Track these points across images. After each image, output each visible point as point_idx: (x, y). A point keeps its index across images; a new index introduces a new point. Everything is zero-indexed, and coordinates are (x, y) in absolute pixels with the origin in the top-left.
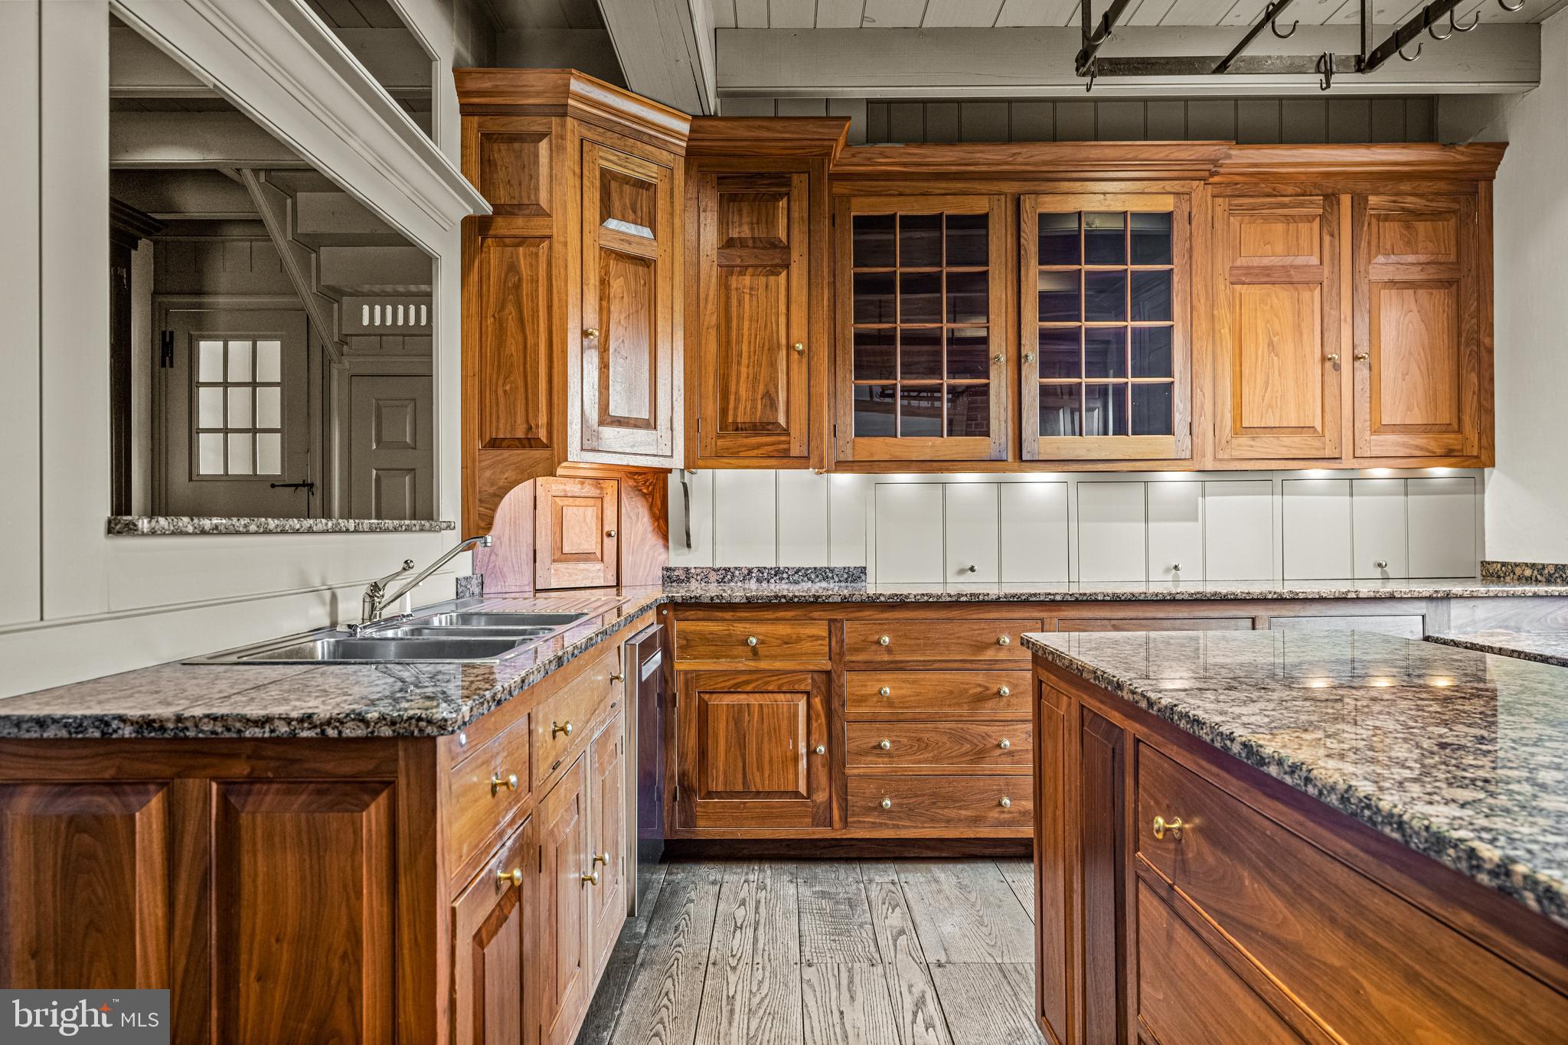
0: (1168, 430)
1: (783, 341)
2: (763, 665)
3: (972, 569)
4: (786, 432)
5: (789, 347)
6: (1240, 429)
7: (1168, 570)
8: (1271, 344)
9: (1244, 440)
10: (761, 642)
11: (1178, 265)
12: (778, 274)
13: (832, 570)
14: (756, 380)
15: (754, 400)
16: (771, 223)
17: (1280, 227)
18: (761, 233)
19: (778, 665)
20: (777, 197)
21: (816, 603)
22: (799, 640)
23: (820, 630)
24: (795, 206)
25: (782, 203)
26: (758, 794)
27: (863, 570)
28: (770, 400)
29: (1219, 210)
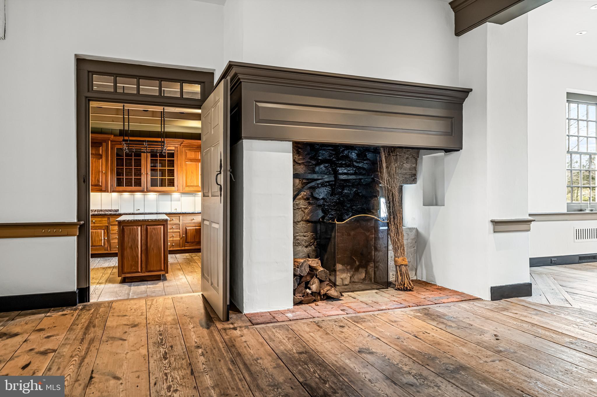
0: (173, 186)
1: (101, 171)
2: (96, 225)
3: (139, 210)
4: (101, 186)
5: (102, 172)
6: (187, 186)
7: (175, 210)
8: (192, 172)
9: (187, 188)
10: (95, 221)
11: (175, 159)
12: (100, 160)
13: (112, 210)
14: (95, 178)
15: (95, 181)
16: (99, 151)
17: (194, 153)
18: (97, 152)
19: (98, 225)
20: (100, 147)
21: (105, 215)
22: (102, 221)
23: (106, 219)
24: (103, 148)
25: (101, 148)
26: (95, 246)
27: (118, 210)
28: (98, 181)
29: (183, 150)
